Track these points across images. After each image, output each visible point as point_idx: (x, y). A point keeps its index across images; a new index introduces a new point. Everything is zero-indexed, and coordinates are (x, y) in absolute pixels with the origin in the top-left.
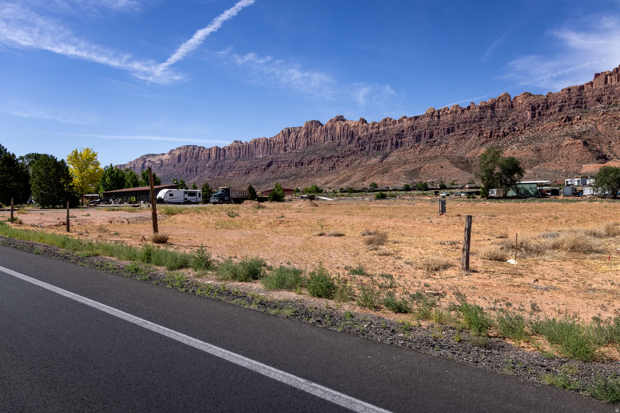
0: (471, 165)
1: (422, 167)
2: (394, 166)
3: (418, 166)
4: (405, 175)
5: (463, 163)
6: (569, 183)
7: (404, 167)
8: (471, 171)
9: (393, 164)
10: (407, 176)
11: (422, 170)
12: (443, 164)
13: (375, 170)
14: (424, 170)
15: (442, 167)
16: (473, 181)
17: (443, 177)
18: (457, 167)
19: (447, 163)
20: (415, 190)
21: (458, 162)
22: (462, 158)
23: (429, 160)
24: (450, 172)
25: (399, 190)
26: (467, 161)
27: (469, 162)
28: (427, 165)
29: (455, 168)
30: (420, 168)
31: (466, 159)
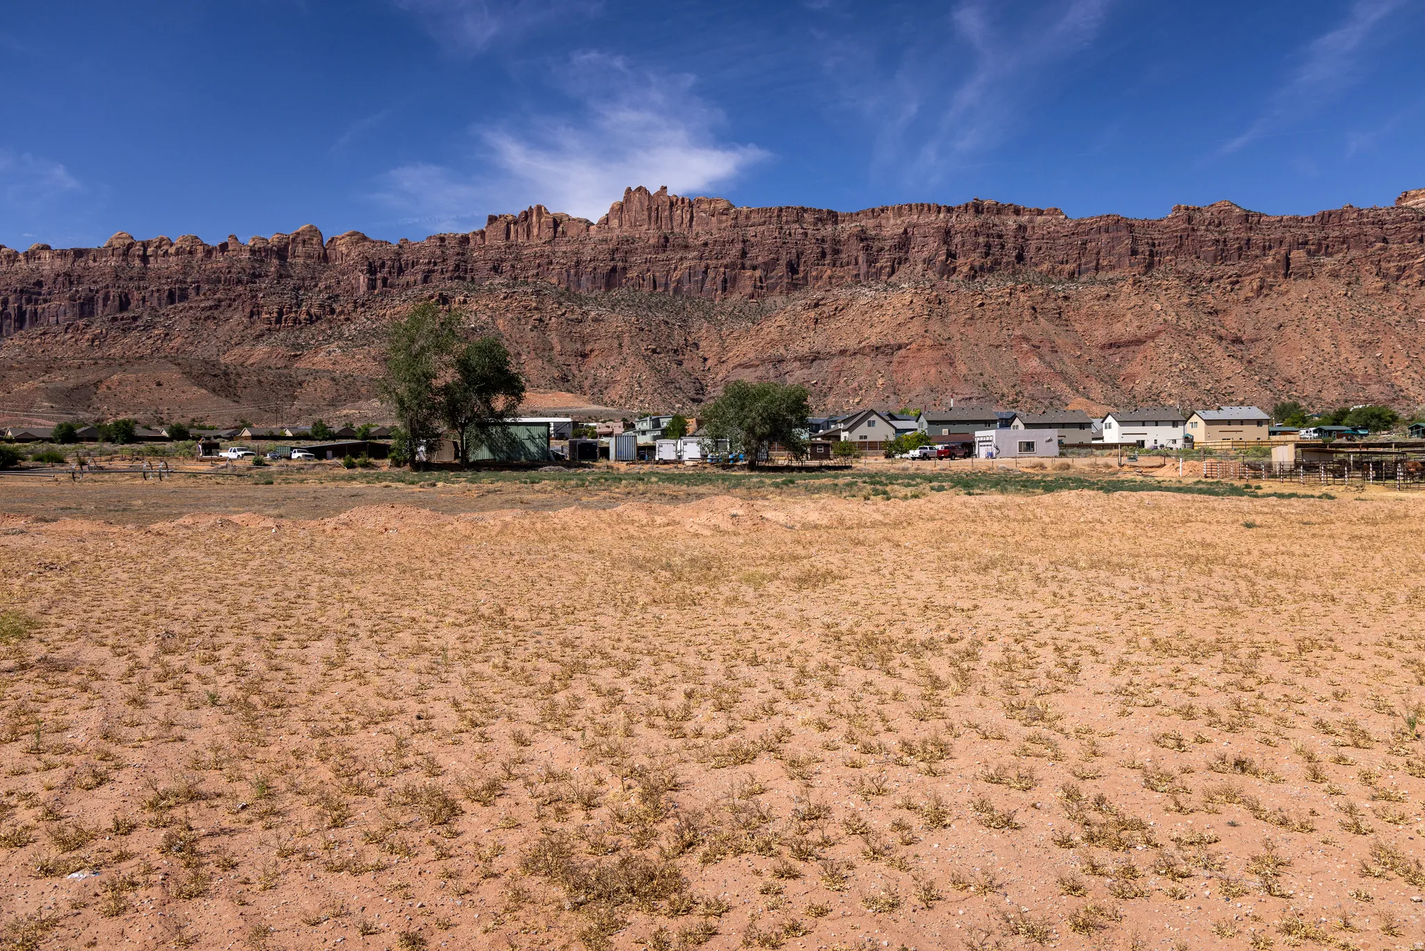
0: (236, 383)
1: (101, 382)
2: (13, 374)
3: (90, 377)
4: (50, 399)
5: (215, 376)
7: (46, 378)
8: (236, 399)
9: (11, 368)
10: (56, 402)
11: (103, 389)
12: (163, 375)
14: (109, 388)
15: (159, 384)
17: (164, 408)
18: (201, 386)
19: (172, 374)
20: (95, 440)
21: (204, 375)
22: (214, 365)
23: (120, 365)
24: (184, 396)
25: (37, 439)
26: (226, 374)
27: (232, 377)
28: (115, 377)
29: (195, 388)
30: (96, 385)
31: (223, 368)
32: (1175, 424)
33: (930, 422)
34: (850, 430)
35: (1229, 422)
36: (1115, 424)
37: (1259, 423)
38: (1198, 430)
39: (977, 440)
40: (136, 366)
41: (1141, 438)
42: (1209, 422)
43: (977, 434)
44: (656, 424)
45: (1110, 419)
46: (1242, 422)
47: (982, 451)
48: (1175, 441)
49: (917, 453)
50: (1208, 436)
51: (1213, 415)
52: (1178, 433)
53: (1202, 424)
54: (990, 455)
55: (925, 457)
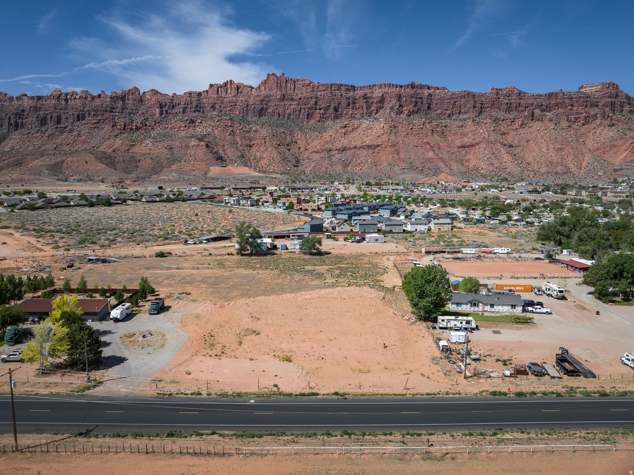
0: (115, 161)
1: (64, 161)
2: (29, 157)
3: (59, 159)
5: (106, 158)
7: (42, 159)
8: (115, 167)
9: (27, 155)
10: (49, 171)
11: (65, 165)
12: (87, 159)
13: (5, 160)
14: (67, 164)
15: (86, 163)
16: (121, 179)
17: (90, 173)
18: (103, 163)
19: (91, 158)
21: (102, 158)
22: (105, 153)
23: (70, 154)
24: (97, 168)
26: (111, 157)
27: (113, 158)
28: (69, 159)
29: (101, 164)
30: (63, 162)
31: (109, 154)
32: (426, 224)
34: (339, 226)
35: (441, 224)
37: (449, 224)
40: (76, 155)
41: (416, 228)
42: (435, 224)
45: (409, 223)
46: (444, 224)
48: (425, 229)
49: (350, 241)
50: (435, 227)
51: (436, 221)
52: (426, 227)
53: (433, 224)
54: (368, 242)
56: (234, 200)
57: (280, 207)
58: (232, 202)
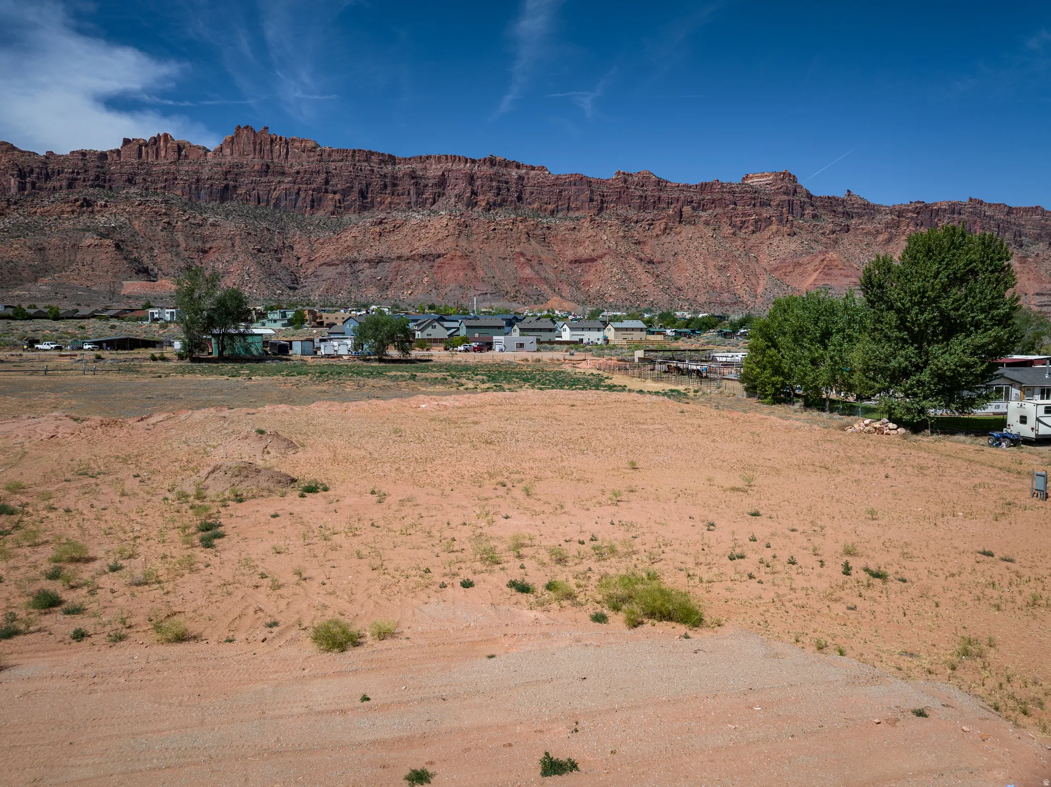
6: (156, 316)
32: (599, 330)
33: (467, 327)
34: (422, 330)
35: (627, 329)
36: (568, 329)
37: (642, 330)
38: (610, 333)
39: (494, 341)
41: (581, 337)
42: (617, 329)
43: (495, 337)
44: (284, 316)
45: (565, 326)
46: (633, 329)
47: (497, 347)
48: (598, 339)
49: (461, 348)
50: (616, 337)
51: (618, 325)
52: (600, 335)
53: (613, 330)
54: (501, 350)
55: (466, 350)
56: (172, 313)
57: (275, 321)
58: (168, 317)
